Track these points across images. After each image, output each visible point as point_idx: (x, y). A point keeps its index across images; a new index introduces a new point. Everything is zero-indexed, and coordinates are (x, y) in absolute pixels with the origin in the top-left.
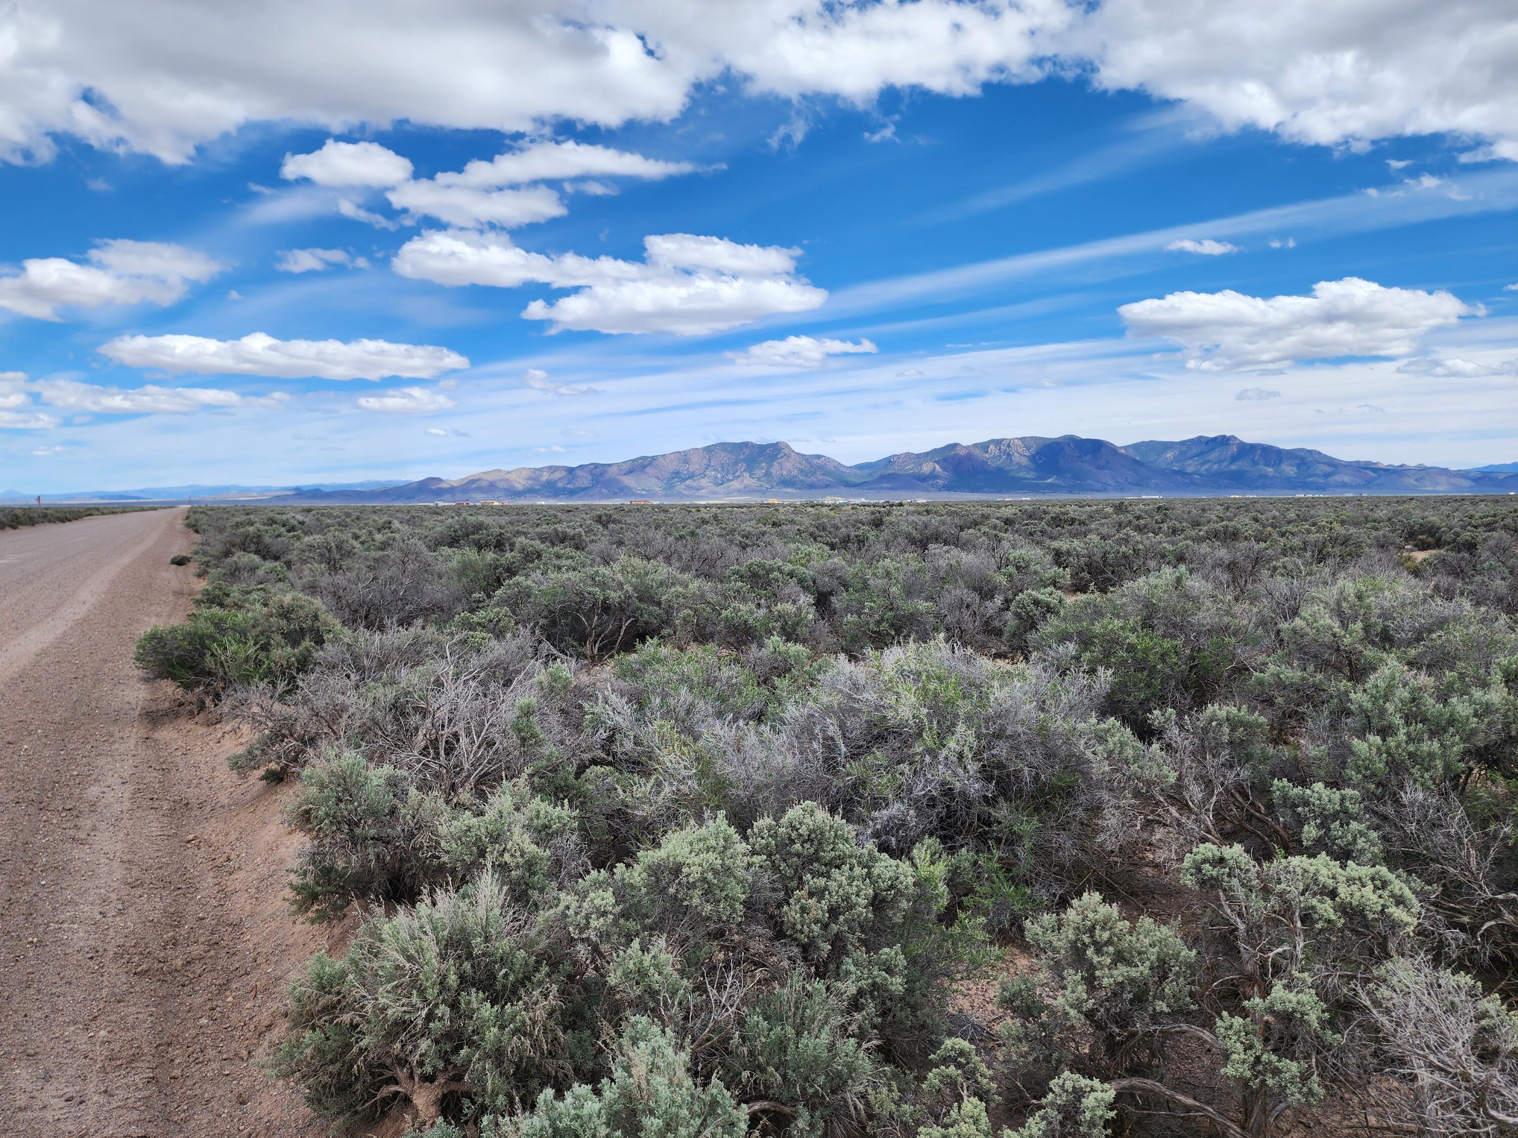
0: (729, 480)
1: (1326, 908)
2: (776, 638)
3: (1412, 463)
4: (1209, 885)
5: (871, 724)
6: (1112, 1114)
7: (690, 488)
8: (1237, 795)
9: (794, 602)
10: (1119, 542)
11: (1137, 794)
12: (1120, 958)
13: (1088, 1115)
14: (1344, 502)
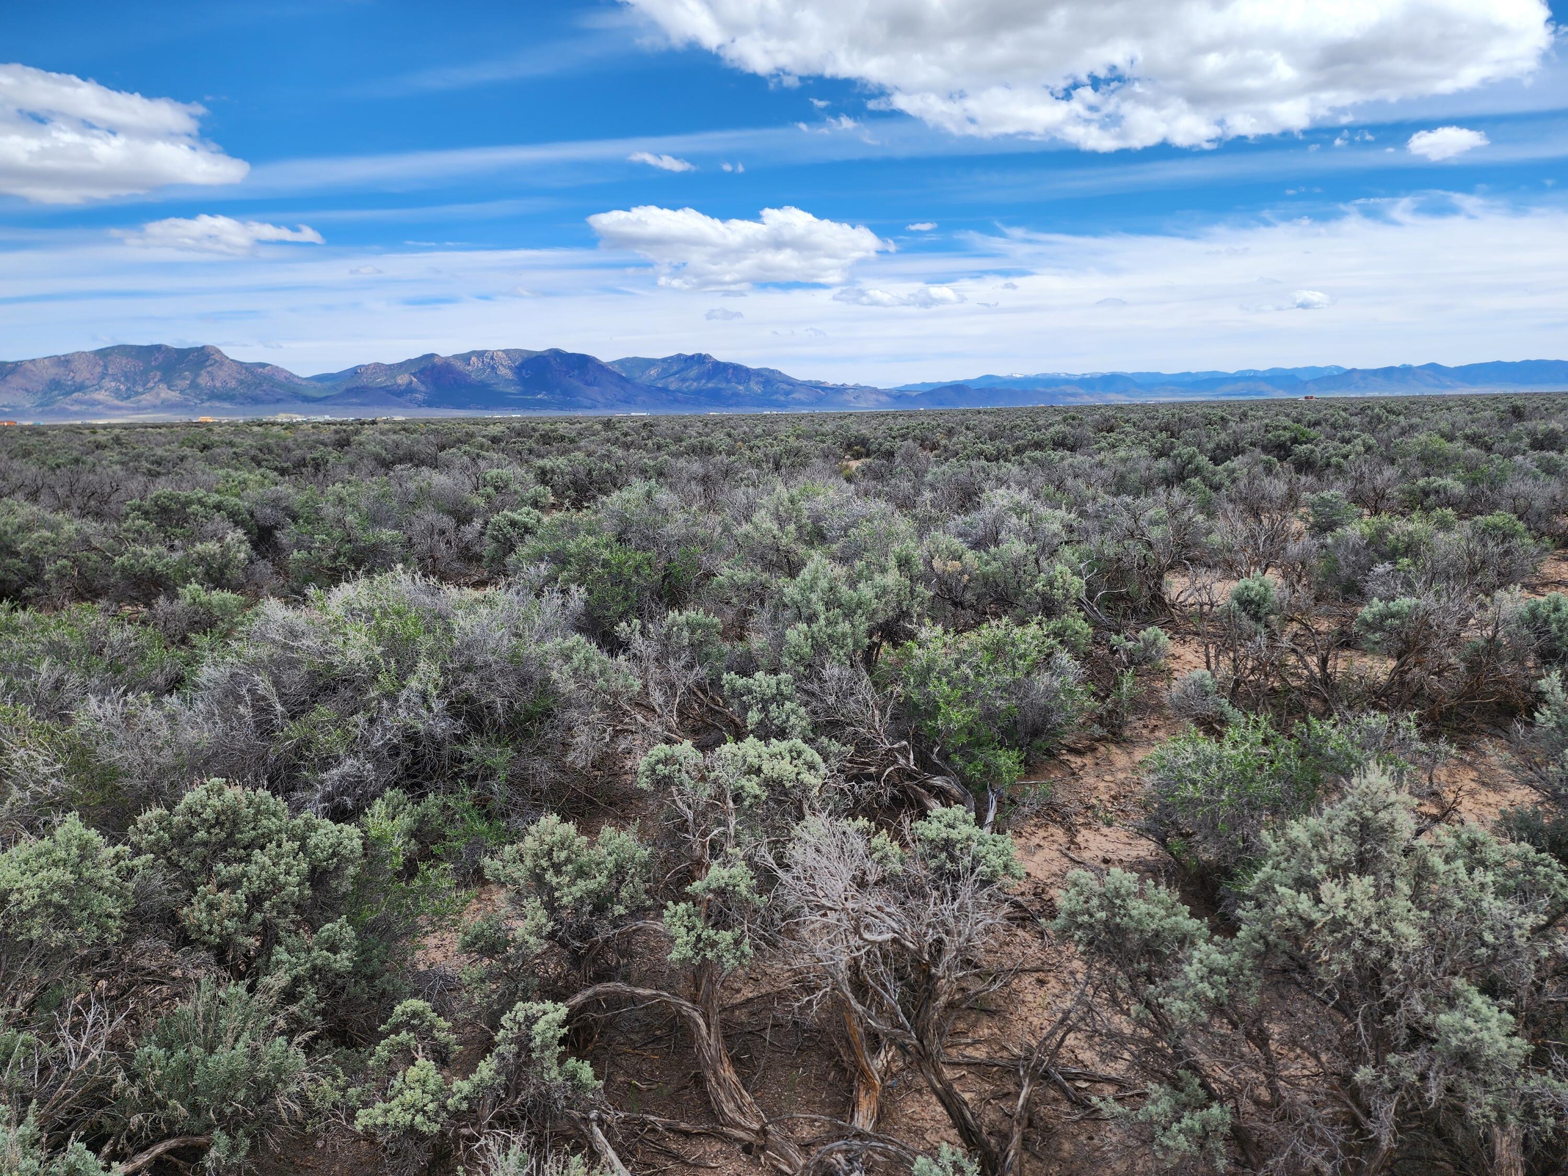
0: (137, 393)
1: (752, 786)
2: (194, 586)
3: (850, 383)
4: (664, 783)
5: (313, 675)
6: (565, 1030)
7: (77, 402)
8: (699, 693)
9: (221, 540)
10: (603, 458)
11: (605, 706)
12: (582, 873)
13: (538, 1040)
14: (801, 418)
